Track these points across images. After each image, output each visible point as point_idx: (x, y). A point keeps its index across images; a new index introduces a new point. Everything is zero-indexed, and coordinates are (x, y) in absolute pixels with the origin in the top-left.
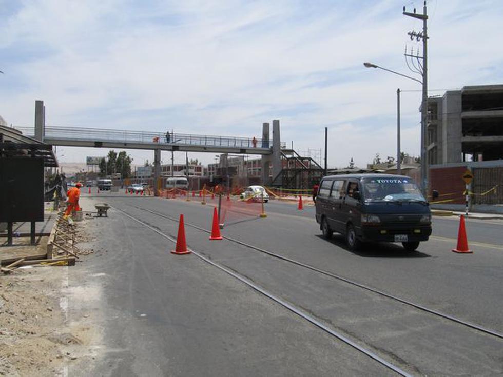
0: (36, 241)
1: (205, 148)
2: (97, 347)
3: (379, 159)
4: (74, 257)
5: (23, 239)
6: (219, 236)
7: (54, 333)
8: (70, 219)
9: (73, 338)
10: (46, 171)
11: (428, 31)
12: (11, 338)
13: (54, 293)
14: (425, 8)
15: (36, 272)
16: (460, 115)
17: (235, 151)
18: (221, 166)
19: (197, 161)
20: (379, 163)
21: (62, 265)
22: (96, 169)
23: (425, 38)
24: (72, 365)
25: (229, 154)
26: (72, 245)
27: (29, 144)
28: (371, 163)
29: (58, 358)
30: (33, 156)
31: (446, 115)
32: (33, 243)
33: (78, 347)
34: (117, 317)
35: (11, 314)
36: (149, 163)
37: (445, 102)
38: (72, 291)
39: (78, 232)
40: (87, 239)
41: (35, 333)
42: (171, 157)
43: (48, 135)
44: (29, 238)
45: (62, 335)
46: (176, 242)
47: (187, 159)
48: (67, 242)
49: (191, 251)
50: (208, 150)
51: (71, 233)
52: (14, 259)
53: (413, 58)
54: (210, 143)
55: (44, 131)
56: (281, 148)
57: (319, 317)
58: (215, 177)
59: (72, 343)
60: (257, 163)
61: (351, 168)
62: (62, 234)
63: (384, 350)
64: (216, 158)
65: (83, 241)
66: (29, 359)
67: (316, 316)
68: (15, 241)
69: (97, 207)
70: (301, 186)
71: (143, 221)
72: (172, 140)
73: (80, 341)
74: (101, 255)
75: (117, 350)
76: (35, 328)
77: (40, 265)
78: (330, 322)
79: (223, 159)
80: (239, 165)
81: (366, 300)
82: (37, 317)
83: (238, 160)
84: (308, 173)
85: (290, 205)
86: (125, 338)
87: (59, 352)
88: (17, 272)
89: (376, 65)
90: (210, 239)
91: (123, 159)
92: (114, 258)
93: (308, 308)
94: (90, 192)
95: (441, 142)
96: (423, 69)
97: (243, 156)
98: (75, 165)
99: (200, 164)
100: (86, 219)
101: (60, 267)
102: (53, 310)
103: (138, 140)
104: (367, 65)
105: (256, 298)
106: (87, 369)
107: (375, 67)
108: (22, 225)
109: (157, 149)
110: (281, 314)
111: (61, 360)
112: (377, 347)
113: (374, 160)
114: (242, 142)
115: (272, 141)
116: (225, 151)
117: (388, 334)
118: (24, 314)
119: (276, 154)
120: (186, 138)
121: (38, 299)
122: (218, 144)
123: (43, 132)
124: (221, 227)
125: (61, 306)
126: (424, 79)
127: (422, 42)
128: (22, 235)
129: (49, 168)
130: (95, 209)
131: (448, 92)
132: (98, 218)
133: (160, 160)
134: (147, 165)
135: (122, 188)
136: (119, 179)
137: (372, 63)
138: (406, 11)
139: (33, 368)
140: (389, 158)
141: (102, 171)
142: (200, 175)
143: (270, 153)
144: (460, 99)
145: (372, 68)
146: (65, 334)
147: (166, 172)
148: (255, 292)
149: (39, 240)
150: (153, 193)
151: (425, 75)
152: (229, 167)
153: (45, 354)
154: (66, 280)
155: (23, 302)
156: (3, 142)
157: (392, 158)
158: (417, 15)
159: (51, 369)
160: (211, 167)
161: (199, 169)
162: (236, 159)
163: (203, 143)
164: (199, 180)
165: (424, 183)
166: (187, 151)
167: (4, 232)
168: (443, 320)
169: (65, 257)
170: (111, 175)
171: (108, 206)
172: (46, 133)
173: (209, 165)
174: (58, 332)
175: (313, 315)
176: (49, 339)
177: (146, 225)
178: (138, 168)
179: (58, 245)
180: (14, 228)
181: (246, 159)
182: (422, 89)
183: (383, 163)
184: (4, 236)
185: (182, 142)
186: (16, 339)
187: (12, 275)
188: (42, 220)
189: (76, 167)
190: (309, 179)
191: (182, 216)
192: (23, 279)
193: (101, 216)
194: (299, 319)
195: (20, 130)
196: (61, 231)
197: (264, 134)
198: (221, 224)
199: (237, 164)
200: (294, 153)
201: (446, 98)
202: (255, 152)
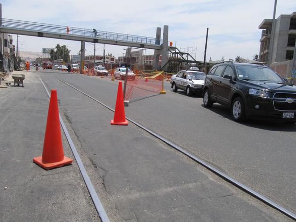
1: (116, 42)
16: (288, 32)
17: (137, 46)
18: (127, 57)
19: (111, 54)
22: (48, 56)
25: (133, 47)
31: (278, 32)
37: (278, 23)
42: (94, 49)
43: (4, 25)
47: (104, 51)
50: (118, 43)
54: (120, 39)
58: (122, 64)
69: (14, 78)
79: (129, 51)
80: (139, 56)
83: (138, 53)
90: (112, 124)
91: (65, 51)
95: (272, 50)
97: (143, 50)
99: (113, 56)
109: (83, 41)
114: (142, 40)
115: (162, 40)
116: (131, 45)
119: (165, 49)
120: (104, 34)
122: (125, 40)
124: (127, 105)
131: (282, 15)
132: (16, 87)
140: (230, 60)
141: (51, 57)
143: (161, 48)
144: (289, 21)
152: (132, 57)
157: (232, 60)
161: (112, 59)
162: (137, 52)
163: (115, 38)
164: (111, 65)
170: (57, 60)
171: (24, 77)
173: (119, 57)
178: (73, 56)
185: (101, 37)
189: (37, 55)
193: (18, 86)
197: (157, 35)
198: (126, 101)
199: (137, 55)
200: (177, 49)
201: (280, 19)
202: (150, 47)
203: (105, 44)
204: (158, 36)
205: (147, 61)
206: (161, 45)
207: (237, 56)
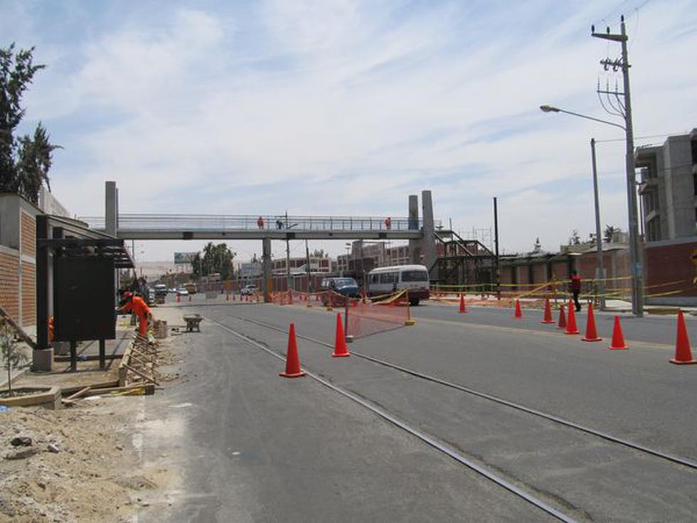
0: (106, 365)
1: (331, 234)
2: (176, 492)
3: (577, 238)
4: (153, 384)
5: (90, 363)
6: (346, 352)
7: (123, 476)
8: (151, 335)
9: (146, 482)
10: (121, 273)
11: (629, 56)
12: (70, 481)
13: (126, 429)
14: (623, 26)
15: (105, 403)
16: (691, 170)
17: (372, 236)
18: (354, 258)
19: (322, 252)
20: (577, 243)
21: (137, 395)
22: (188, 269)
23: (625, 67)
24: (143, 513)
25: (364, 241)
26: (152, 369)
27: (97, 240)
28: (566, 244)
29: (127, 504)
30: (100, 255)
31: (669, 171)
32: (103, 368)
33: (152, 492)
34: (202, 456)
35: (71, 452)
36: (257, 258)
37: (667, 153)
38: (149, 426)
39: (159, 352)
40: (171, 360)
41: (100, 476)
42: (286, 249)
43: (123, 225)
44: (98, 362)
45: (133, 478)
46: (286, 360)
47: (307, 250)
48: (145, 366)
49: (305, 372)
50: (334, 236)
51: (151, 354)
52: (78, 388)
53: (610, 95)
54: (337, 227)
55: (117, 221)
56: (436, 229)
57: (467, 453)
59: (145, 487)
60: (404, 251)
61: (537, 252)
62: (140, 355)
63: (548, 492)
64: (348, 247)
65: (166, 363)
66: (91, 506)
67: (463, 451)
68: (80, 365)
69: (187, 320)
70: (466, 280)
71: (247, 335)
72: (287, 225)
73: (154, 484)
74: (188, 381)
75: (200, 496)
76: (101, 470)
77: (109, 395)
78: (481, 459)
79: (357, 247)
80: (379, 256)
81: (534, 430)
82: (103, 457)
83: (377, 249)
84: (474, 261)
85: (450, 308)
86: (211, 481)
87: (129, 498)
88: (81, 405)
89: (557, 107)
90: (334, 356)
91: (223, 255)
92: (205, 384)
93: (454, 441)
94: (179, 301)
95: (665, 209)
96: (626, 110)
97: (384, 243)
98: (159, 265)
99: (326, 256)
100: (172, 335)
101: (136, 397)
102: (124, 449)
103: (240, 227)
104: (545, 109)
105: (386, 430)
106: (161, 517)
107: (557, 110)
108: (90, 344)
109: (266, 238)
110: (417, 450)
111: (131, 507)
112: (538, 488)
113: (571, 239)
114: (399, 224)
115: (422, 219)
116: (359, 236)
117: (557, 472)
118: (87, 453)
119: (429, 236)
120: (304, 221)
121: (106, 435)
122: (347, 228)
123: (116, 223)
124: (350, 340)
125: (134, 444)
126: (627, 123)
127: (622, 73)
128: (89, 359)
129: (126, 269)
130: (183, 321)
131: (670, 138)
132: (188, 334)
133: (270, 253)
134: (255, 261)
135: (222, 293)
136: (217, 281)
137: (551, 106)
138: (596, 32)
139: (96, 515)
140: (592, 235)
141: (195, 271)
142: (327, 271)
143: (420, 236)
144: (688, 147)
145: (552, 112)
146: (136, 477)
147: (281, 269)
148: (386, 422)
149: (110, 364)
150: (262, 298)
151: (628, 118)
152: (364, 259)
153: (111, 500)
154: (142, 413)
155: (86, 439)
156: (64, 238)
158: (612, 36)
159: (117, 518)
160: (341, 260)
161: (325, 263)
162: (374, 247)
163: (328, 228)
165: (636, 269)
166: (307, 239)
167: (65, 355)
168: (637, 454)
169: (141, 383)
170: (206, 275)
171: (200, 317)
172: (119, 223)
173: (339, 257)
174: (128, 475)
175: (459, 449)
176: (117, 482)
177: (251, 341)
178: (243, 265)
179: (134, 369)
180: (78, 350)
181: (387, 246)
182: (625, 137)
183: (583, 243)
184: (66, 360)
185: (300, 227)
186: (77, 482)
187: (77, 408)
188: (114, 337)
189: (161, 268)
190: (476, 270)
191: (292, 326)
192: (88, 412)
193: (191, 331)
194: (439, 455)
195: (85, 222)
196: (139, 352)
197: (410, 211)
198: (349, 336)
199: (375, 253)
200: (454, 235)
201: (668, 146)
202: (399, 235)
203: (309, 241)
204: (413, 212)
205: (395, 259)
206: (420, 229)
207: (607, 226)
